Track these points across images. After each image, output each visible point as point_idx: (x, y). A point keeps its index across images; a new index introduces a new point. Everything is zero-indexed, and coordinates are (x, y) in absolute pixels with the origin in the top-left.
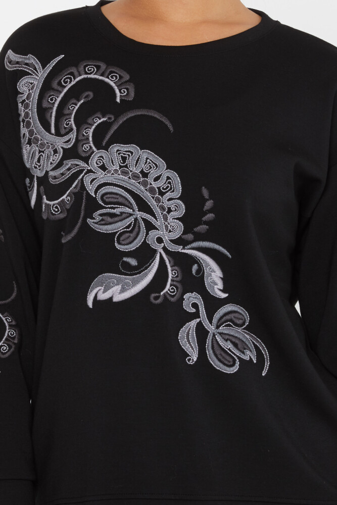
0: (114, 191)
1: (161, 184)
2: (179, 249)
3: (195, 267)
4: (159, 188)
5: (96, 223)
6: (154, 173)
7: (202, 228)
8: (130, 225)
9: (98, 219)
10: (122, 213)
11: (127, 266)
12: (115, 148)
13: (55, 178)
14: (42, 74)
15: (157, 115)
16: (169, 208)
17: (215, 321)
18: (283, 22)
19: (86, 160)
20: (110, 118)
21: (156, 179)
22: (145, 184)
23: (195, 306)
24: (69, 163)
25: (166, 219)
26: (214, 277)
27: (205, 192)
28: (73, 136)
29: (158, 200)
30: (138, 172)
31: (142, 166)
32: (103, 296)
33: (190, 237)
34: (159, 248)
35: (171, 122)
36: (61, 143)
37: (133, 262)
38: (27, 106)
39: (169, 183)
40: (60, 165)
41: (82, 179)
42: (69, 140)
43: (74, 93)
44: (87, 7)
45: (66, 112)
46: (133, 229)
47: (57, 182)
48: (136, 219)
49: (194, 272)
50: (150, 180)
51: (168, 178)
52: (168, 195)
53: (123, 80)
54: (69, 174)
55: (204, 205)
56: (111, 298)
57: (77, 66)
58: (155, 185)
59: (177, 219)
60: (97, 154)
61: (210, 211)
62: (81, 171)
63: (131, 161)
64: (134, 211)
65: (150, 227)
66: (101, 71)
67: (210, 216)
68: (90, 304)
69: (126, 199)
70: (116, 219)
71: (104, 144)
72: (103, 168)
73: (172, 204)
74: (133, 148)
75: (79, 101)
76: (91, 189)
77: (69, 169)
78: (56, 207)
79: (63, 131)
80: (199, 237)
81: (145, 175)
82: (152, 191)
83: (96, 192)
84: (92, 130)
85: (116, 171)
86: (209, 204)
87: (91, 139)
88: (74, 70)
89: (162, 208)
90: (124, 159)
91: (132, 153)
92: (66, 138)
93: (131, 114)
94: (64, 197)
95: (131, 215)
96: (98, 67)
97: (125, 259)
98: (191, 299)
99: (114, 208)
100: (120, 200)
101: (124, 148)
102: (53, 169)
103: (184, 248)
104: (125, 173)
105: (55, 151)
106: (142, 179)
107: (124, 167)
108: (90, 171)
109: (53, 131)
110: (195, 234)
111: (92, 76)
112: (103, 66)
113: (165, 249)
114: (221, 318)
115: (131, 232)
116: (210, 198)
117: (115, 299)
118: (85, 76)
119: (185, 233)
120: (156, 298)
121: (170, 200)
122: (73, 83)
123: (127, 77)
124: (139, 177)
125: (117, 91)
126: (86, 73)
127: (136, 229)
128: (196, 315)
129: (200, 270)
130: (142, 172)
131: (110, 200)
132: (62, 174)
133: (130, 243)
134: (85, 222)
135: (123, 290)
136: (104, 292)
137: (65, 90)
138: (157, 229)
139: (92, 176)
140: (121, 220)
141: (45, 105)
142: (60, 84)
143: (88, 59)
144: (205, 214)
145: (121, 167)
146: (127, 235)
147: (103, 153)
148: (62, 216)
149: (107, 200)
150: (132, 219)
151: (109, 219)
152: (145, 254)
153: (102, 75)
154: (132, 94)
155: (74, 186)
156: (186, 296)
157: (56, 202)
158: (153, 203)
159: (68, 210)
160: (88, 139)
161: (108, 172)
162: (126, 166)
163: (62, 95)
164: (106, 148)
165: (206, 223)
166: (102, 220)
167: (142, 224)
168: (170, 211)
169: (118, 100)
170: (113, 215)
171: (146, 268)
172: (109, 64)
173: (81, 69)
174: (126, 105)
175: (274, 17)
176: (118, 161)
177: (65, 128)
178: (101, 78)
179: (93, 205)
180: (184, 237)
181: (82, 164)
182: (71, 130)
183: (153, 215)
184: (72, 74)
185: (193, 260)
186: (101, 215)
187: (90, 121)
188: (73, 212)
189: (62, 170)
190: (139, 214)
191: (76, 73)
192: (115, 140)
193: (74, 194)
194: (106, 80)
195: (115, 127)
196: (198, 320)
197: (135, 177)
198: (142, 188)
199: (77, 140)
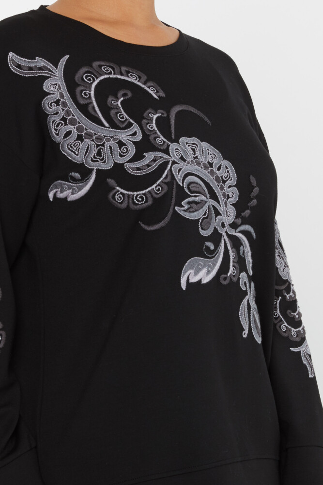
0: (194, 180)
1: (222, 173)
3: (242, 248)
4: (222, 177)
5: (185, 211)
6: (216, 163)
7: (247, 213)
8: (206, 212)
9: (186, 207)
10: (201, 201)
11: (208, 250)
12: (183, 141)
13: (138, 169)
14: (58, 72)
15: (194, 111)
16: (228, 195)
19: (167, 151)
20: (163, 114)
21: (219, 169)
22: (212, 173)
23: (245, 283)
24: (152, 156)
25: (225, 204)
27: (253, 180)
28: (137, 130)
29: (222, 188)
30: (206, 162)
31: (207, 157)
32: (194, 279)
33: (239, 221)
34: (223, 231)
35: (206, 117)
36: (124, 136)
39: (228, 172)
40: (138, 157)
41: (171, 169)
42: (135, 133)
46: (207, 218)
47: (143, 173)
48: (209, 206)
49: (242, 253)
50: (215, 169)
51: (226, 167)
52: (228, 183)
54: (155, 166)
55: (252, 191)
56: (201, 280)
58: (219, 174)
59: (232, 205)
60: (173, 146)
62: (167, 163)
63: (198, 153)
64: (207, 198)
65: (217, 213)
66: (117, 71)
67: (254, 202)
68: (183, 286)
69: (203, 188)
70: (198, 207)
71: (173, 137)
72: (183, 159)
73: (230, 191)
75: (118, 98)
76: (179, 177)
77: (154, 161)
78: (141, 197)
80: (244, 221)
81: (211, 165)
82: (217, 179)
83: (183, 183)
84: (154, 125)
85: (192, 162)
86: (255, 191)
87: (158, 133)
89: (224, 195)
90: (193, 151)
91: (197, 145)
92: (131, 132)
93: (177, 110)
94: (153, 187)
95: (205, 203)
97: (206, 244)
98: (244, 278)
99: (195, 196)
100: (200, 189)
101: (190, 141)
102: (131, 161)
103: (235, 232)
104: (198, 164)
105: (121, 144)
106: (209, 169)
107: (196, 158)
108: (174, 163)
109: (106, 124)
110: (242, 218)
111: (114, 76)
112: (116, 67)
113: (226, 233)
117: (204, 281)
119: (236, 217)
120: (225, 279)
122: (97, 81)
123: (144, 76)
125: (148, 89)
127: (210, 216)
128: (246, 292)
129: (244, 251)
130: (208, 162)
132: (148, 166)
133: (208, 228)
134: (174, 208)
136: (194, 275)
138: (221, 215)
139: (178, 167)
144: (251, 199)
145: (194, 158)
147: (176, 145)
149: (193, 189)
150: (206, 207)
151: (194, 205)
153: (122, 75)
154: (161, 91)
155: (164, 176)
156: (241, 276)
157: (141, 192)
158: (217, 190)
159: (155, 199)
160: (156, 133)
161: (188, 163)
164: (177, 141)
165: (250, 208)
166: (191, 207)
167: (213, 211)
168: (228, 197)
169: (156, 97)
170: (197, 203)
171: (218, 251)
176: (190, 152)
178: (123, 78)
180: (235, 221)
181: (165, 156)
182: (130, 123)
183: (218, 202)
185: (240, 242)
186: (189, 203)
187: (146, 117)
189: (146, 162)
190: (211, 202)
193: (166, 183)
195: (173, 122)
196: (248, 297)
197: (205, 167)
198: (211, 177)
199: (144, 134)
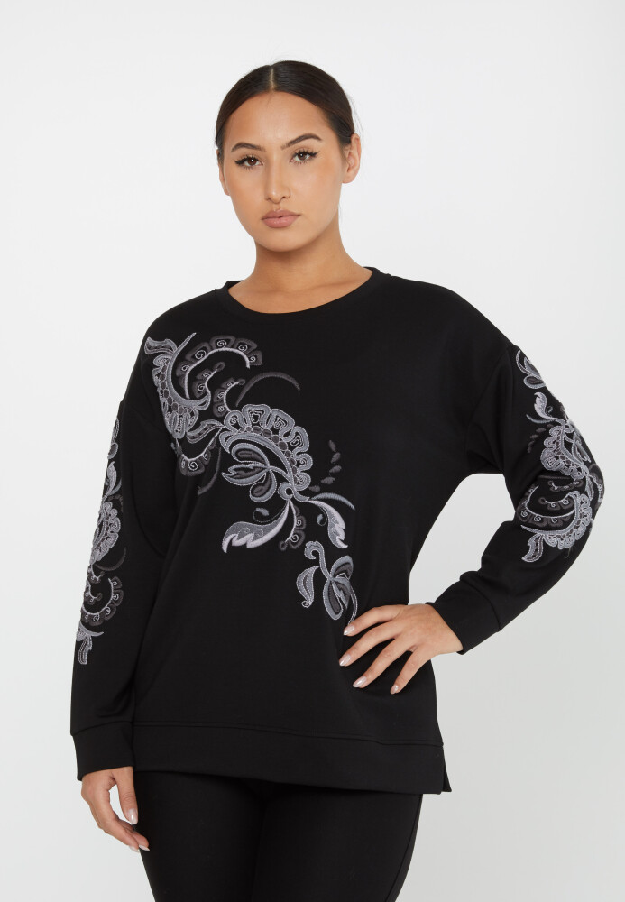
0: (247, 447)
1: (290, 439)
2: (306, 499)
3: (320, 517)
4: (288, 443)
5: (231, 477)
6: (283, 430)
7: (329, 480)
8: (263, 478)
9: (233, 473)
10: (255, 468)
11: (259, 516)
12: (247, 408)
13: (193, 438)
14: (177, 350)
15: (284, 377)
16: (298, 462)
17: (333, 569)
18: (393, 275)
19: (221, 420)
20: (241, 382)
21: (286, 435)
22: (276, 440)
23: (315, 553)
24: (206, 423)
25: (294, 471)
26: (338, 528)
27: (332, 446)
28: (208, 399)
29: (288, 454)
30: (269, 429)
31: (273, 423)
32: (237, 543)
33: (317, 488)
34: (288, 498)
35: (298, 382)
36: (196, 406)
37: (265, 512)
38: (162, 378)
39: (298, 438)
40: (197, 426)
41: (218, 437)
42: (205, 403)
43: (207, 365)
44: (216, 290)
45: (199, 377)
46: (266, 482)
47: (195, 441)
48: (268, 473)
49: (318, 522)
50: (280, 436)
51: (297, 434)
52: (298, 449)
53: (251, 350)
54: (206, 434)
55: (331, 457)
56: (245, 545)
57: (208, 341)
58: (285, 441)
59: (305, 471)
60: (231, 414)
61: (337, 463)
62: (216, 430)
63: (262, 419)
64: (266, 465)
65: (281, 479)
66: (231, 344)
67: (337, 468)
68: (225, 548)
69: (259, 455)
70: (249, 473)
71: (237, 405)
72: (237, 426)
73: (300, 458)
74: (264, 407)
75: (213, 371)
76: (226, 446)
77: (205, 429)
78: (194, 464)
79: (198, 395)
80: (325, 489)
81: (276, 431)
82: (282, 446)
83: (230, 449)
84: (225, 394)
85: (249, 429)
86: (336, 457)
87: (225, 401)
88: (206, 345)
89: (292, 462)
90: (256, 417)
91: (263, 412)
92: (202, 401)
93: (261, 377)
94: (202, 454)
95: (263, 469)
96: (228, 341)
97: (258, 510)
98: (313, 547)
99: (247, 464)
100: (253, 455)
101: (256, 408)
102: (191, 430)
103: (310, 499)
104: (257, 430)
105: (192, 414)
106: (273, 436)
107: (256, 425)
108: (225, 430)
109: (188, 395)
110: (321, 485)
111: (223, 349)
112: (232, 339)
113: (293, 499)
114: (339, 568)
115: (263, 485)
116: (337, 451)
117: (249, 546)
118: (217, 350)
119: (312, 485)
120: (283, 545)
121: (299, 453)
122: (206, 357)
123: (255, 346)
124: (270, 434)
125: (247, 359)
126: (218, 347)
127: (268, 483)
128: (316, 562)
129: (325, 520)
130: (273, 429)
131: (244, 456)
132: (200, 434)
133: (263, 495)
134: (219, 475)
135: (256, 538)
136: (238, 539)
137: (199, 362)
138: (287, 481)
139: (227, 434)
140: (254, 474)
141: (178, 373)
142: (193, 357)
143: (219, 334)
144: (332, 466)
145: (253, 425)
146: (260, 488)
147: (236, 413)
148: (201, 471)
149: (241, 456)
150: (264, 473)
151: (243, 473)
152: (276, 505)
153: (232, 347)
154: (261, 360)
155: (210, 444)
156: (308, 544)
157: (194, 459)
158: (283, 457)
159: (206, 466)
160: (222, 401)
161: (242, 430)
162: (258, 424)
163: (195, 365)
164: (239, 408)
165: (333, 475)
166: (238, 474)
167: (274, 477)
168: (299, 464)
169: (248, 366)
170: (247, 470)
171: (277, 518)
172: (237, 336)
173: (213, 343)
174: (255, 370)
175: (384, 271)
176: (250, 419)
177: (199, 392)
178: (231, 350)
179: (228, 461)
180: (310, 488)
181: (217, 423)
182: (206, 393)
183: (284, 469)
184: (204, 349)
185: (319, 510)
186: (236, 470)
187: (223, 386)
188: (210, 468)
189: (200, 430)
190: (271, 468)
191: (208, 348)
192: (246, 401)
193: (211, 451)
194: (236, 351)
195: (246, 390)
196: (317, 567)
197: (267, 433)
198: (273, 443)
199: (212, 403)
